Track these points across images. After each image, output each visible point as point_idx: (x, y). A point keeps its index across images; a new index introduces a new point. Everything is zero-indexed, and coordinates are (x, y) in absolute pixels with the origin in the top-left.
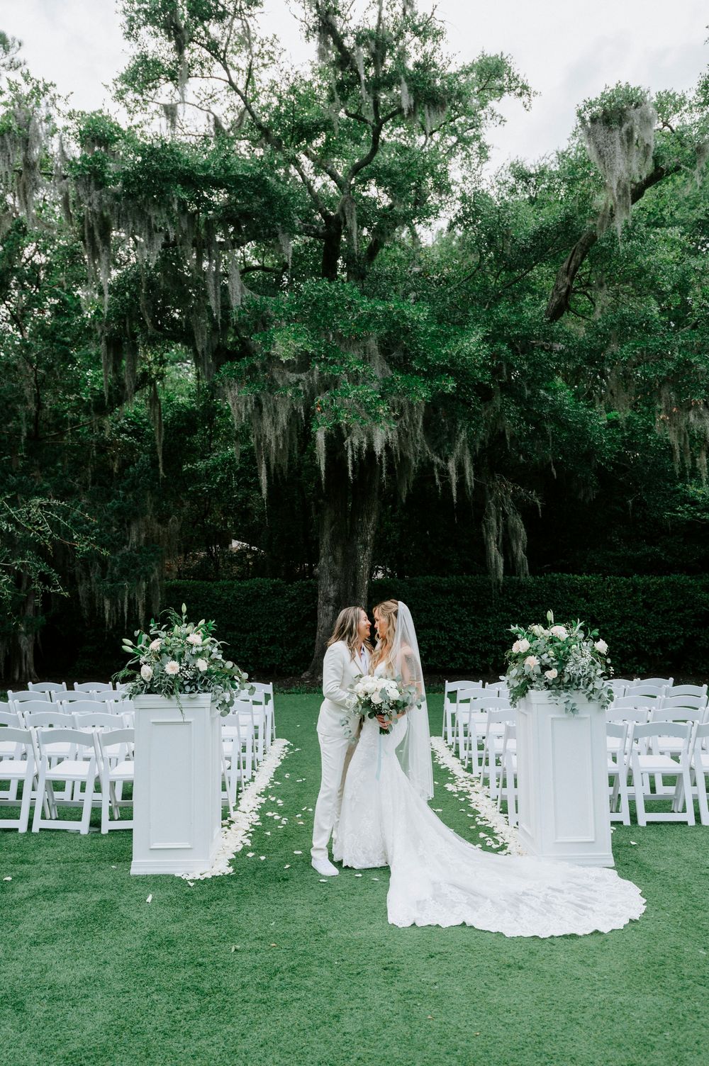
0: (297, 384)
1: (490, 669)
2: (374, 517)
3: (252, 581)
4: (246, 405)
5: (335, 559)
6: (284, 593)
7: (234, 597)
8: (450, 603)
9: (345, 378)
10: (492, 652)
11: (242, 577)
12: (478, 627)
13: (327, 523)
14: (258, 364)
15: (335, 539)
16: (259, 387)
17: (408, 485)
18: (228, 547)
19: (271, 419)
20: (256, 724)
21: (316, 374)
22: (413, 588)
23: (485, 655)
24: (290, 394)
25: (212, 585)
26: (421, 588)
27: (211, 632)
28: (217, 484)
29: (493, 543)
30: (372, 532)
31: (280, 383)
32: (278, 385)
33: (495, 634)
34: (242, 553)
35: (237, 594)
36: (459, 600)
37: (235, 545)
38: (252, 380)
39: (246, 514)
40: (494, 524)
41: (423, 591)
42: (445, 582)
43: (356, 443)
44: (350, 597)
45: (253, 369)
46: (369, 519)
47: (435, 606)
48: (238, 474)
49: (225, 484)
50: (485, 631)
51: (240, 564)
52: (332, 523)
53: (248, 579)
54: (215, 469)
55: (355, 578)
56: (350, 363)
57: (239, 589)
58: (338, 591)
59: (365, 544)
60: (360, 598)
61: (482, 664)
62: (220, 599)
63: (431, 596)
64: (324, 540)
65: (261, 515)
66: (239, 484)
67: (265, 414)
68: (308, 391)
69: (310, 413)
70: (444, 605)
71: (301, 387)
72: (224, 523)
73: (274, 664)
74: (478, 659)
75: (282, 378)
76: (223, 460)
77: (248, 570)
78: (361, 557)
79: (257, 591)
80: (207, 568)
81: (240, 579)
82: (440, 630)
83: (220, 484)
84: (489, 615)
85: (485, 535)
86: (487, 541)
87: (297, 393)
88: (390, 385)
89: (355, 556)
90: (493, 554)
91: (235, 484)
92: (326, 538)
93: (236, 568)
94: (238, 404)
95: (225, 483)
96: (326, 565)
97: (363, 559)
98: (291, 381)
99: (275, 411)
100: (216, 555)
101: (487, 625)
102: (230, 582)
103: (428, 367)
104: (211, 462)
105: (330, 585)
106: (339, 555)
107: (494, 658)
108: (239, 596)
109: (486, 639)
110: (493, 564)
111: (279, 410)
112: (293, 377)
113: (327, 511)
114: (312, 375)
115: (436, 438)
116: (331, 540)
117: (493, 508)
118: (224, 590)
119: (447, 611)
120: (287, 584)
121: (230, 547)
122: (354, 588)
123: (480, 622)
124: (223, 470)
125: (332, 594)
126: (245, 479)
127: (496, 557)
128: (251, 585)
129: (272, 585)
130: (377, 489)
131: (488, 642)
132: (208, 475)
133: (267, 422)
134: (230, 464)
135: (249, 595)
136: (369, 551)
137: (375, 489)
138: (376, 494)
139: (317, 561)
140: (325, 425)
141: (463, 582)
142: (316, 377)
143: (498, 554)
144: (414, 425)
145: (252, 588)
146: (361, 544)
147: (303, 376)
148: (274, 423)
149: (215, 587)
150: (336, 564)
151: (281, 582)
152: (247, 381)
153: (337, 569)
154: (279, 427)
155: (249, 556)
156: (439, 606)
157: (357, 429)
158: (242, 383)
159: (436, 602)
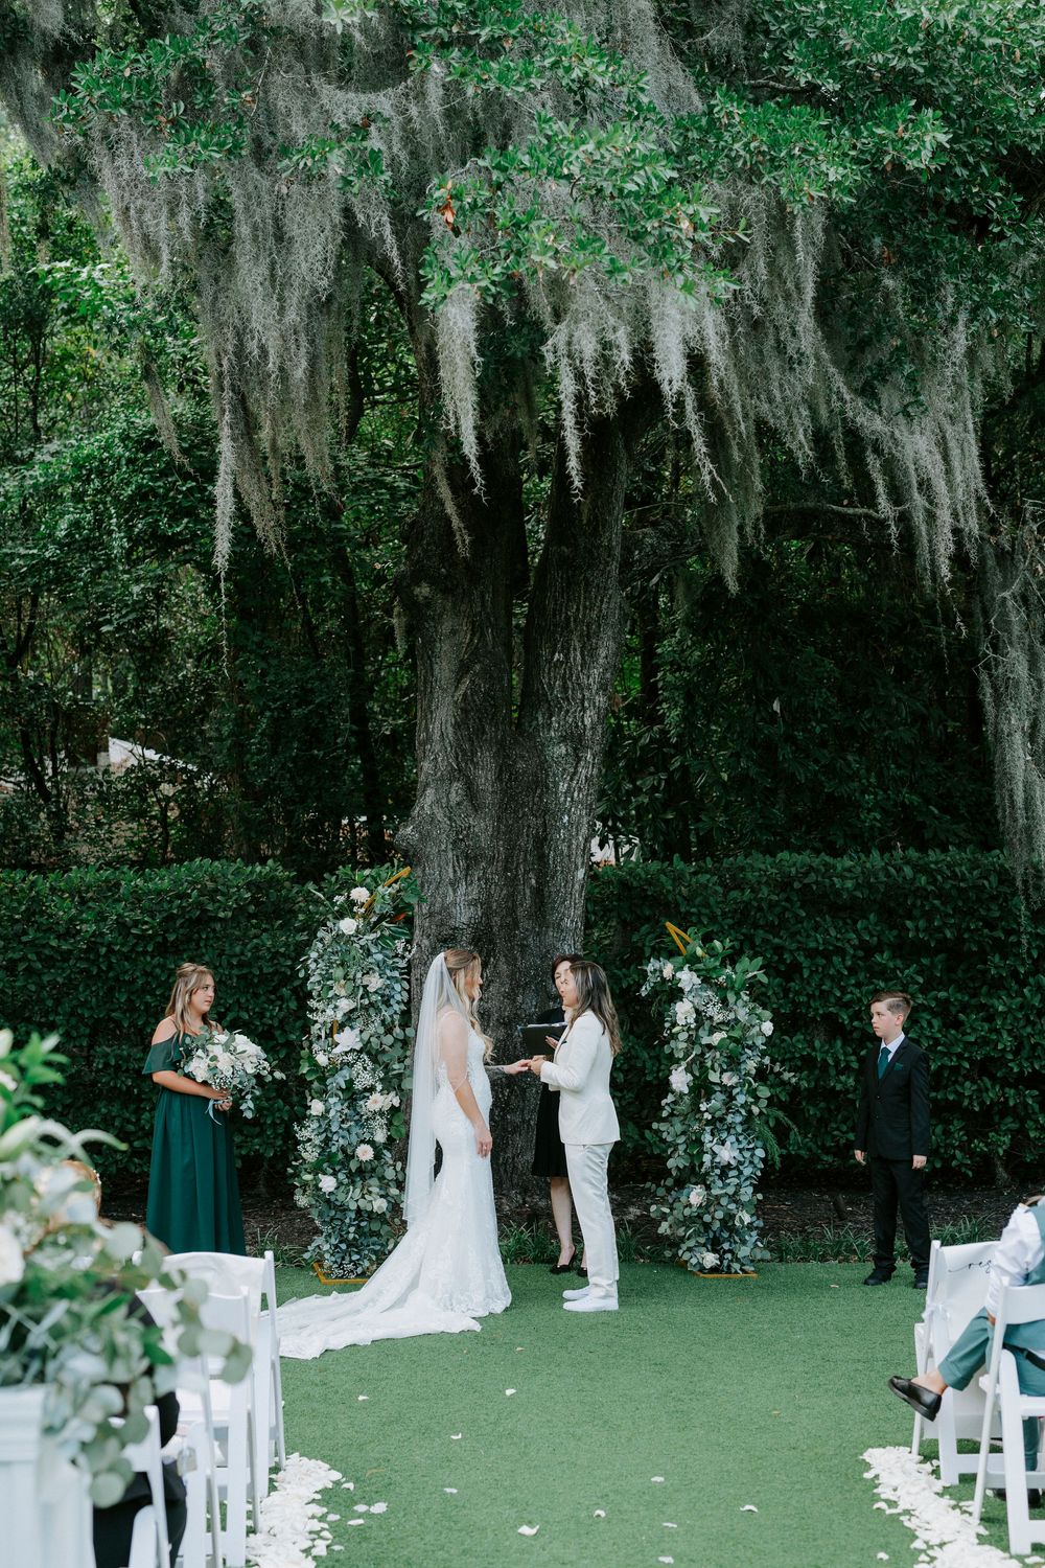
0: (361, 129)
1: (1002, 1173)
2: (605, 649)
3: (181, 872)
4: (173, 214)
5: (471, 792)
6: (294, 913)
7: (122, 927)
8: (863, 945)
9: (542, 104)
10: (1005, 1110)
11: (145, 862)
12: (958, 1025)
13: (444, 670)
14: (214, 64)
15: (473, 721)
16: (220, 145)
17: (741, 528)
18: (94, 762)
19: (263, 270)
20: (218, 1419)
21: (434, 93)
22: (735, 894)
23: (982, 1121)
24: (336, 164)
25: (44, 885)
26: (765, 891)
27: (39, 1089)
28: (60, 545)
29: (1018, 738)
30: (601, 700)
31: (299, 129)
32: (292, 140)
33: (1017, 1052)
34: (143, 781)
35: (129, 917)
36: (891, 936)
37: (120, 754)
38: (196, 116)
39: (153, 651)
40: (1022, 670)
41: (772, 905)
42: (848, 870)
43: (589, 347)
44: (525, 924)
45: (195, 77)
46: (590, 653)
47: (812, 954)
48: (128, 508)
49: (87, 543)
50: (985, 1041)
51: (137, 815)
52: (463, 669)
53: (166, 863)
54: (49, 493)
55: (542, 858)
56: (564, 51)
57: (137, 897)
58: (485, 903)
59: (576, 741)
60: (558, 927)
61: (972, 1154)
62: (69, 933)
63: (799, 920)
64: (435, 729)
65: (208, 653)
66: (135, 541)
67: (244, 252)
68: (403, 156)
69: (414, 233)
70: (841, 952)
71: (375, 142)
72: (84, 683)
73: (259, 1157)
74: (959, 1136)
75: (306, 111)
76: (77, 465)
77: (166, 836)
78: (563, 787)
79: (199, 905)
80: (24, 828)
81: (143, 864)
82: (830, 1040)
83: (67, 545)
84: (997, 985)
85: (990, 709)
86: (997, 733)
87: (367, 163)
88: (703, 142)
89: (540, 783)
90: (1019, 774)
91: (118, 543)
92: (441, 721)
93: (124, 831)
94: (140, 211)
95: (87, 539)
96: (440, 816)
97: (569, 791)
98: (339, 119)
99: (280, 236)
100: (56, 785)
101: (990, 1019)
102: (106, 873)
103: (841, 75)
104: (37, 471)
105: (454, 884)
106: (485, 778)
107: (1014, 1133)
108: (136, 923)
109: (985, 1068)
110: (1020, 813)
111: (293, 230)
112: (346, 104)
113: (446, 627)
114: (421, 95)
115: (863, 345)
116: (457, 726)
117: (1016, 618)
118: (83, 902)
119: (852, 971)
120: (301, 879)
121: (101, 757)
122: (539, 893)
123: (964, 1008)
124: (78, 497)
125: (463, 916)
126: (155, 525)
127: (1028, 787)
128: (176, 882)
129: (249, 886)
130: (617, 552)
131: (993, 1078)
132: (27, 518)
133: (250, 274)
134: (100, 474)
135: (170, 918)
136: (589, 766)
137: (610, 549)
138: (614, 567)
139: (405, 803)
140: (473, 279)
141: (908, 871)
142: (436, 107)
143: (1035, 776)
144: (787, 297)
145: (182, 896)
146: (563, 739)
147: (384, 102)
148: (277, 283)
149: (53, 889)
150: (476, 809)
151: (281, 873)
152: (174, 123)
153: (482, 827)
154: (294, 297)
155: (167, 789)
156: (827, 955)
157: (586, 298)
158: (157, 130)
159: (816, 941)
